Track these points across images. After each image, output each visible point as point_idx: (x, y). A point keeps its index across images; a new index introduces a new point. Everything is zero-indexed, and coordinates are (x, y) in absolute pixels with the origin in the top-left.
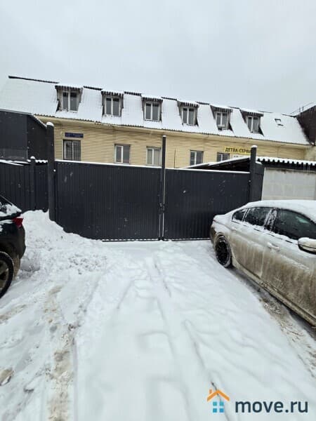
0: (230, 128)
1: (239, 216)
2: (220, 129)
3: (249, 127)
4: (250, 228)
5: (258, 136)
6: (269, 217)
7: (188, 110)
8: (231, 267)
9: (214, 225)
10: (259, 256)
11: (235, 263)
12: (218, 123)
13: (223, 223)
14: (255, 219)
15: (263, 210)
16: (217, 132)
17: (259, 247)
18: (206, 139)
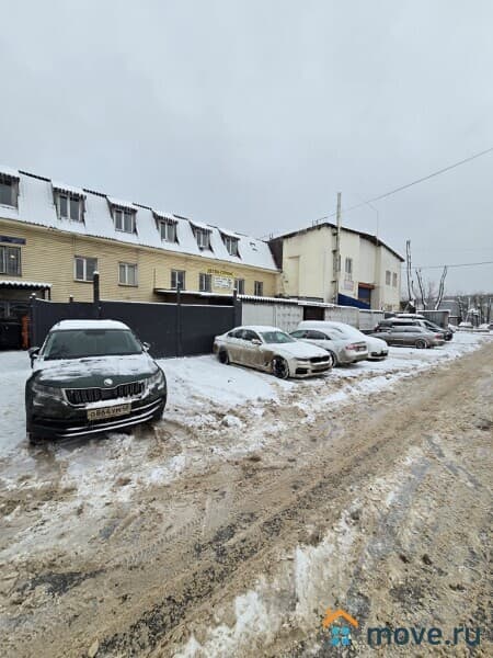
0: (210, 248)
1: (230, 335)
2: (201, 249)
3: (228, 248)
4: (234, 340)
5: (235, 259)
6: (244, 334)
7: (166, 225)
8: (229, 364)
9: (216, 342)
10: (241, 351)
11: (231, 360)
12: (199, 243)
13: (222, 340)
14: (238, 335)
15: (242, 331)
16: (198, 252)
17: (241, 348)
18: (187, 258)
